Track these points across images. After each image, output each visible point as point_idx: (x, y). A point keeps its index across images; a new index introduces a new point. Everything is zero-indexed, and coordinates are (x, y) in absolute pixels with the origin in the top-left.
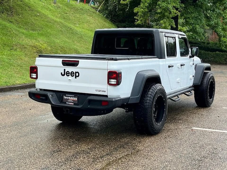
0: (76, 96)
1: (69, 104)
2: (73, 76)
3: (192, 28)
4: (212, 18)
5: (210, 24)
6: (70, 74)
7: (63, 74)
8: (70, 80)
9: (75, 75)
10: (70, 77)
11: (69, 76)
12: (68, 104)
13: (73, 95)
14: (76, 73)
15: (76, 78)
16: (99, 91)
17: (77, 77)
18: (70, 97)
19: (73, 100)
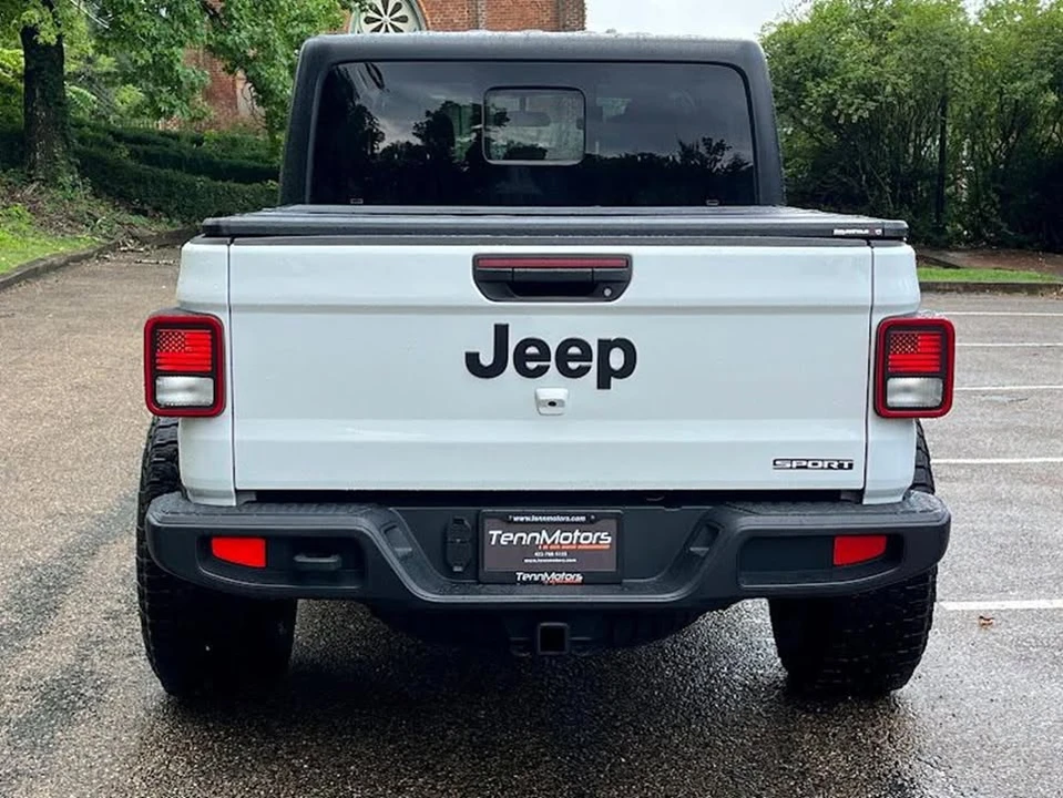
0: (599, 517)
1: (540, 582)
2: (582, 372)
3: (151, 60)
4: (236, 16)
5: (230, 43)
6: (552, 363)
7: (487, 359)
8: (552, 404)
9: (594, 364)
10: (553, 385)
11: (541, 371)
12: (528, 582)
13: (580, 515)
14: (606, 346)
15: (603, 383)
16: (798, 467)
17: (614, 381)
18: (551, 528)
19: (571, 553)
